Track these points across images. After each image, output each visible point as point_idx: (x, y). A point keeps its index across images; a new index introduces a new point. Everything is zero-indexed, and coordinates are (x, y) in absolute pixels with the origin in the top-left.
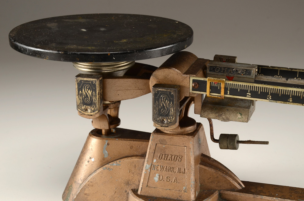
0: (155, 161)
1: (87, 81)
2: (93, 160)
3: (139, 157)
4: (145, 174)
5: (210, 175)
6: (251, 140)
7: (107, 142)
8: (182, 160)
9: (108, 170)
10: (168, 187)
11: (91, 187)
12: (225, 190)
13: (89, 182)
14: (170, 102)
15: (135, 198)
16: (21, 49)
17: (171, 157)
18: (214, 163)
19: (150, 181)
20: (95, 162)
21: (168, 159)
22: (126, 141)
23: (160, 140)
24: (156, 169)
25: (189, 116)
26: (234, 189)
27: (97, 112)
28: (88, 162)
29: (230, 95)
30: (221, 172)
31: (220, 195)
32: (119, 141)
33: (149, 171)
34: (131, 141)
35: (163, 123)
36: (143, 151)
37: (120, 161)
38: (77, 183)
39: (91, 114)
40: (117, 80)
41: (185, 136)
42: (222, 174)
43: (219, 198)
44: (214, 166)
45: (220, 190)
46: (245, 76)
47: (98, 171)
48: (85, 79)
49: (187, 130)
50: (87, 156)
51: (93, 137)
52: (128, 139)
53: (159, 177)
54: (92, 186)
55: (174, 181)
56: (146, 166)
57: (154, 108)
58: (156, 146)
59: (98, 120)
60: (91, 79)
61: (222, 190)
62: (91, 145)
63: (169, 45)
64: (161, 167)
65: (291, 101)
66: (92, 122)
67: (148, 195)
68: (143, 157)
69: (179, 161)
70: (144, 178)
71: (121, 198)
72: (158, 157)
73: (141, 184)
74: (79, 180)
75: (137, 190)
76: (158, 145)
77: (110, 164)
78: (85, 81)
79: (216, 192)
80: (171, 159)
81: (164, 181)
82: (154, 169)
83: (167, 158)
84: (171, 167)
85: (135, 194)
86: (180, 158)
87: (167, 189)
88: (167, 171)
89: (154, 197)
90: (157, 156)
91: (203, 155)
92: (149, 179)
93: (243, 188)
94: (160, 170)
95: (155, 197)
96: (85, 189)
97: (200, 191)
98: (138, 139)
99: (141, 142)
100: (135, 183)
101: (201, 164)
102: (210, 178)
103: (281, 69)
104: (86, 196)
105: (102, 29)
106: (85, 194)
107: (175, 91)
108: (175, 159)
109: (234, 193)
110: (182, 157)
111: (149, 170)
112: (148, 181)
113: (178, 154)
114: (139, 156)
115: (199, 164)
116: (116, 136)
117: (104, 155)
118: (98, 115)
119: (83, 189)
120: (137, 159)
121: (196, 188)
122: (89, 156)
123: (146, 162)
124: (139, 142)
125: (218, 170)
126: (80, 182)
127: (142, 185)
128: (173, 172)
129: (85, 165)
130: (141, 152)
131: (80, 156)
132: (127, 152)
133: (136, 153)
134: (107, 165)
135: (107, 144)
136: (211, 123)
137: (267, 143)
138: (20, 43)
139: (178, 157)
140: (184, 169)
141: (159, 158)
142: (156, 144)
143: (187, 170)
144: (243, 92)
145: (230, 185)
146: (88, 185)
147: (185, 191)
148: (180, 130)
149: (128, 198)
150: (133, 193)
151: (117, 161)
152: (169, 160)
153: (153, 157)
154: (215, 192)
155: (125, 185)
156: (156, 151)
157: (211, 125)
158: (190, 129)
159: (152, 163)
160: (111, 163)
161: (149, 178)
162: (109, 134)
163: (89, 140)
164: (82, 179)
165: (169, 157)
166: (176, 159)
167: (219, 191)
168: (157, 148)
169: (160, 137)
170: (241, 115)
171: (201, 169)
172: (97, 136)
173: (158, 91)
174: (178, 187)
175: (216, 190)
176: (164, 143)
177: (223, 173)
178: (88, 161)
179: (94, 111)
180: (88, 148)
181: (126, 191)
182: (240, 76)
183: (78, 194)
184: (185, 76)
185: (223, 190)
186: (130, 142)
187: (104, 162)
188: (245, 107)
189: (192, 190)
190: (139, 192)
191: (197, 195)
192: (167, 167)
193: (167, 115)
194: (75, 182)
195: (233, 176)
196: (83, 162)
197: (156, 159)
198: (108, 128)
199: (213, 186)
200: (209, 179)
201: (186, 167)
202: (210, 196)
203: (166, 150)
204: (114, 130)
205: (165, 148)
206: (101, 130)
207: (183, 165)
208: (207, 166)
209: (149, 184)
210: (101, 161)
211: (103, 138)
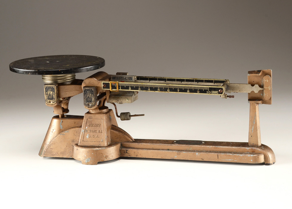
0: (87, 128)
1: (50, 87)
2: (55, 131)
4: (82, 135)
5: (116, 135)
6: (136, 114)
7: (62, 121)
9: (62, 135)
10: (93, 140)
12: (124, 142)
14: (92, 95)
15: (77, 147)
16: (16, 71)
17: (95, 125)
22: (72, 119)
23: (89, 117)
25: (105, 106)
26: (129, 141)
27: (55, 102)
28: (52, 132)
29: (121, 89)
32: (68, 120)
34: (75, 119)
35: (89, 106)
37: (69, 130)
38: (46, 144)
39: (53, 104)
40: (65, 86)
41: (102, 114)
42: (122, 134)
43: (121, 146)
46: (129, 81)
47: (57, 136)
48: (49, 86)
49: (103, 111)
50: (51, 129)
51: (54, 118)
53: (89, 136)
54: (54, 144)
55: (96, 137)
57: (84, 98)
60: (52, 86)
63: (90, 66)
64: (90, 130)
65: (149, 90)
66: (54, 111)
67: (84, 145)
68: (81, 127)
69: (99, 127)
70: (81, 137)
71: (70, 149)
73: (80, 140)
75: (78, 143)
76: (88, 119)
78: (49, 87)
81: (91, 137)
82: (86, 132)
83: (93, 126)
84: (95, 130)
86: (100, 125)
88: (93, 132)
91: (112, 125)
93: (134, 141)
94: (89, 132)
96: (51, 146)
98: (78, 118)
100: (77, 140)
101: (111, 129)
103: (150, 77)
104: (51, 150)
105: (57, 61)
106: (51, 149)
107: (94, 89)
109: (128, 143)
111: (84, 133)
113: (98, 123)
116: (67, 118)
117: (60, 128)
118: (56, 105)
119: (49, 146)
120: (78, 128)
121: (108, 140)
122: (53, 129)
123: (82, 129)
124: (79, 120)
125: (120, 132)
128: (96, 132)
129: (51, 134)
130: (80, 125)
132: (73, 125)
133: (77, 126)
137: (143, 115)
138: (15, 68)
139: (98, 125)
141: (89, 126)
143: (103, 131)
144: (127, 88)
145: (127, 139)
146: (52, 144)
147: (102, 142)
148: (98, 111)
149: (73, 148)
150: (76, 145)
151: (67, 130)
153: (86, 126)
154: (118, 143)
155: (72, 142)
156: (87, 123)
157: (116, 108)
158: (105, 111)
159: (85, 129)
160: (64, 131)
161: (84, 137)
162: (63, 117)
163: (52, 120)
164: (49, 142)
167: (121, 143)
168: (87, 121)
169: (89, 115)
170: (128, 100)
171: (111, 132)
172: (56, 118)
173: (86, 89)
174: (99, 140)
176: (91, 118)
179: (54, 102)
180: (52, 125)
181: (72, 145)
182: (127, 80)
183: (47, 149)
184: (99, 81)
187: (61, 131)
188: (130, 96)
189: (106, 141)
190: (79, 145)
191: (109, 144)
192: (93, 130)
193: (91, 101)
195: (128, 135)
198: (62, 114)
199: (118, 140)
200: (115, 137)
204: (66, 116)
205: (92, 121)
206: (59, 116)
207: (101, 129)
208: (114, 130)
209: (84, 140)
210: (59, 131)
211: (60, 119)
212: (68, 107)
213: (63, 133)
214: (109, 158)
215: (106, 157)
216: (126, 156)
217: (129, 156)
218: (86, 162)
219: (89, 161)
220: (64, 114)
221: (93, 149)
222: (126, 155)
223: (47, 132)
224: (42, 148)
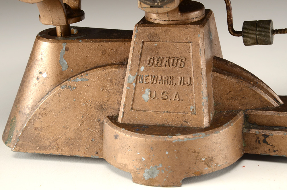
0: (142, 68)
2: (44, 75)
3: (117, 66)
4: (128, 91)
5: (230, 87)
7: (65, 46)
8: (186, 64)
9: (69, 89)
10: (165, 108)
11: (44, 117)
12: (253, 109)
13: (41, 110)
15: (114, 128)
17: (168, 60)
18: (235, 69)
19: (136, 101)
20: (48, 78)
21: (163, 64)
22: (95, 42)
23: (148, 35)
24: (144, 82)
26: (268, 108)
28: (38, 79)
30: (246, 81)
31: (247, 117)
32: (83, 43)
33: (134, 86)
34: (103, 41)
35: (155, 1)
36: (122, 58)
37: (87, 74)
38: (23, 113)
41: (190, 26)
42: (248, 85)
43: (244, 122)
44: (235, 74)
45: (247, 110)
47: (53, 93)
49: (191, 17)
50: (35, 70)
51: (42, 39)
52: (98, 40)
53: (151, 94)
54: (46, 115)
55: (174, 98)
56: (129, 77)
58: (143, 46)
59: (48, 9)
61: (249, 110)
62: (40, 53)
64: (153, 77)
66: (40, 16)
67: (135, 123)
68: (123, 65)
69: (181, 66)
70: (127, 98)
71: (92, 131)
72: (148, 62)
73: (122, 106)
74: (24, 108)
75: (117, 117)
76: (145, 43)
77: (72, 79)
79: (240, 113)
80: (168, 64)
81: (158, 99)
82: (141, 82)
83: (161, 63)
84: (169, 77)
85: (113, 123)
86: (183, 61)
87: (164, 111)
88: (162, 84)
89: (144, 125)
90: (146, 61)
92: (134, 98)
93: (281, 105)
94: (151, 82)
95: (146, 125)
96: (35, 121)
97: (215, 113)
98: (114, 38)
99: (118, 43)
100: (112, 106)
101: (214, 71)
102: (230, 92)
104: (36, 132)
106: (36, 129)
108: (175, 64)
109: (268, 113)
110: (185, 60)
111: (134, 84)
112: (133, 101)
113: (179, 56)
114: (117, 64)
115: (213, 71)
116: (78, 37)
117: (62, 67)
119: (32, 121)
120: (113, 69)
121: (209, 106)
122: (39, 70)
123: (128, 72)
124: (116, 43)
125: (241, 79)
126: (27, 111)
127: (124, 108)
128: (172, 83)
129: (33, 84)
130: (119, 59)
131: (25, 73)
132: (98, 60)
133: (111, 61)
134: (66, 82)
135: (66, 48)
136: (229, 5)
139: (179, 61)
140: (190, 78)
141: (149, 64)
142: (143, 42)
143: (194, 79)
145: (262, 101)
146: (40, 114)
147: (193, 113)
148: (178, 16)
149: (102, 130)
150: (110, 122)
151: (83, 74)
152: (165, 65)
153: (140, 63)
154: (238, 113)
155: (97, 110)
156: (143, 53)
157: (229, 8)
158: (195, 15)
159: (138, 73)
160: (74, 78)
161: (134, 96)
163: (37, 45)
164: (29, 106)
165: (165, 61)
166: (177, 63)
167: (245, 111)
168: (144, 48)
169: (149, 30)
171: (214, 79)
172: (49, 39)
174: (182, 107)
175: (239, 111)
176: (156, 40)
177: (250, 83)
178: (36, 77)
180: (36, 58)
181: (99, 120)
183: (25, 129)
185: (251, 110)
186: (102, 43)
187: (62, 77)
189: (205, 110)
190: (120, 120)
191: (211, 119)
192: (162, 77)
194: (20, 112)
195: (265, 87)
196: (30, 80)
197: (144, 66)
198: (65, 24)
199: (235, 104)
200: (228, 94)
201: (192, 75)
202: (232, 119)
203: (159, 50)
204: (75, 31)
205: (158, 47)
206: (54, 30)
207: (188, 72)
208: (224, 74)
209: (135, 106)
210: (57, 76)
211: (59, 41)
212: (80, 4)
213: (68, 83)
214: (217, 164)
215: (209, 161)
216: (263, 153)
217: (273, 154)
218: (146, 176)
219: (155, 176)
220: (71, 25)
221: (168, 138)
222: (263, 150)
223: (24, 77)
224: (11, 123)
